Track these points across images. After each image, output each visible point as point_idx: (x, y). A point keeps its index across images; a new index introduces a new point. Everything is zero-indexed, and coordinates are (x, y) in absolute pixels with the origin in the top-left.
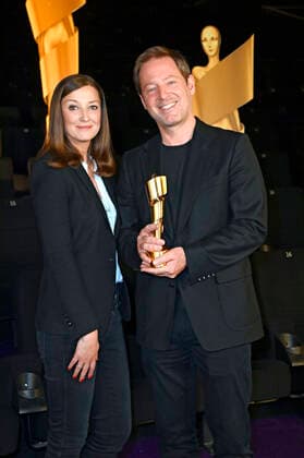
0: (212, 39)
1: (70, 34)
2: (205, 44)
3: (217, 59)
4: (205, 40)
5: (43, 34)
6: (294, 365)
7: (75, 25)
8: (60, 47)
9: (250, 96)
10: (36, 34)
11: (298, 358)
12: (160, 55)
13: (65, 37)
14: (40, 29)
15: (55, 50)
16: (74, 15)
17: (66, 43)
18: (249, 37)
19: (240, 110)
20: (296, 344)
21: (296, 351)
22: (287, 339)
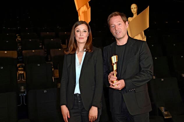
0: (135, 8)
1: (88, 8)
2: (132, 10)
3: (136, 14)
4: (132, 8)
5: (79, 9)
6: (165, 118)
7: (90, 5)
8: (85, 13)
9: (148, 27)
10: (77, 9)
11: (167, 115)
12: (116, 15)
13: (86, 10)
14: (78, 7)
15: (83, 14)
16: (89, 2)
17: (87, 11)
18: (147, 7)
20: (165, 111)
21: (166, 113)
22: (163, 109)
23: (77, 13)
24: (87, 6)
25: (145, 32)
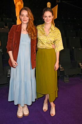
0: (49, 5)
1: (22, 3)
5: (16, 3)
6: (61, 70)
10: (15, 3)
11: (62, 69)
13: (21, 4)
18: (56, 5)
19: (54, 20)
20: (61, 67)
23: (15, 6)
24: (21, 2)
25: (55, 20)
